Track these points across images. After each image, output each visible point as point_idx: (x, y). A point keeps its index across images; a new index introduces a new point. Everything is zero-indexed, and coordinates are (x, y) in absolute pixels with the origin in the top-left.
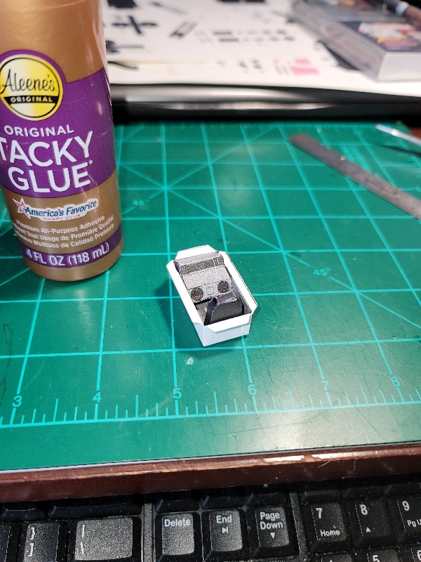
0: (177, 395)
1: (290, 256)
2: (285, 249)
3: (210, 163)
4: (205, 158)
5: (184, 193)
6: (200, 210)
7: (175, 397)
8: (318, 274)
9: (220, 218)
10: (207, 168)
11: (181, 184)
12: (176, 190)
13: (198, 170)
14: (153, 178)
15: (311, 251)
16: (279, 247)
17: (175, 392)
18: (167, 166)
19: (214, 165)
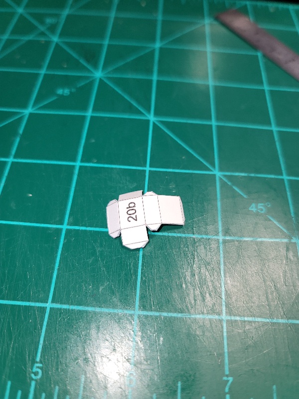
0: (36, 374)
1: (224, 179)
2: (221, 170)
3: (158, 45)
4: (153, 39)
5: (118, 82)
6: (131, 106)
7: (33, 375)
8: (254, 210)
9: (152, 118)
10: (153, 52)
11: (117, 70)
12: (110, 79)
13: (142, 53)
14: (88, 60)
15: (253, 175)
16: (213, 166)
17: (35, 370)
18: (109, 46)
19: (161, 49)
